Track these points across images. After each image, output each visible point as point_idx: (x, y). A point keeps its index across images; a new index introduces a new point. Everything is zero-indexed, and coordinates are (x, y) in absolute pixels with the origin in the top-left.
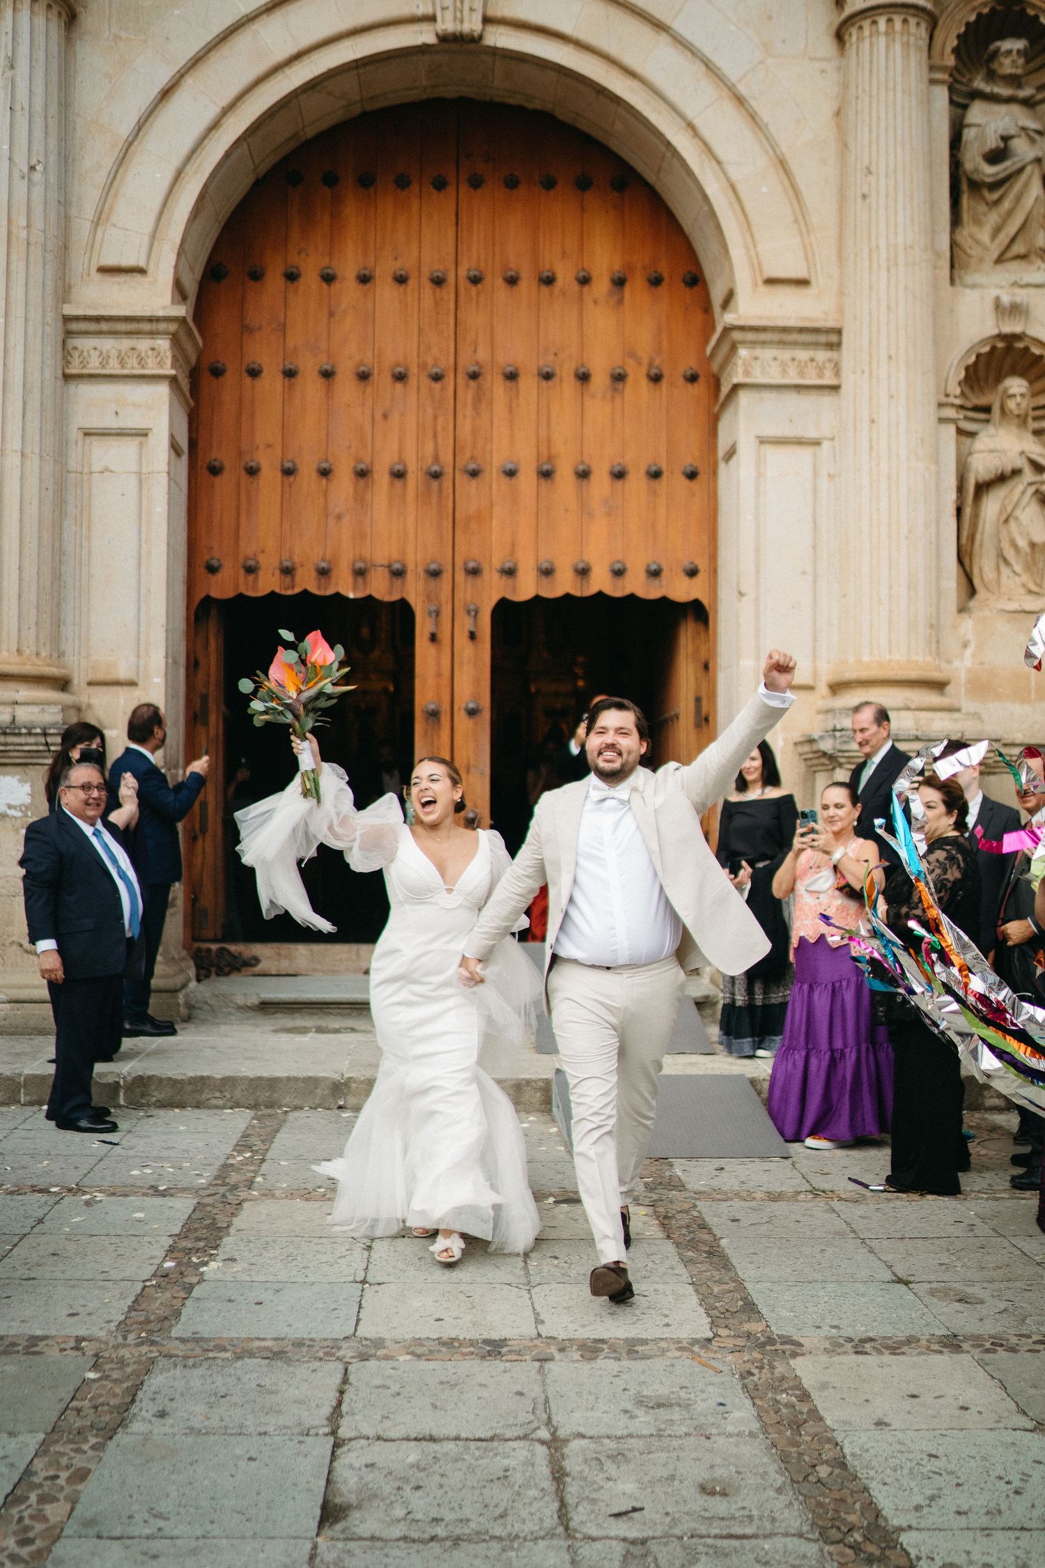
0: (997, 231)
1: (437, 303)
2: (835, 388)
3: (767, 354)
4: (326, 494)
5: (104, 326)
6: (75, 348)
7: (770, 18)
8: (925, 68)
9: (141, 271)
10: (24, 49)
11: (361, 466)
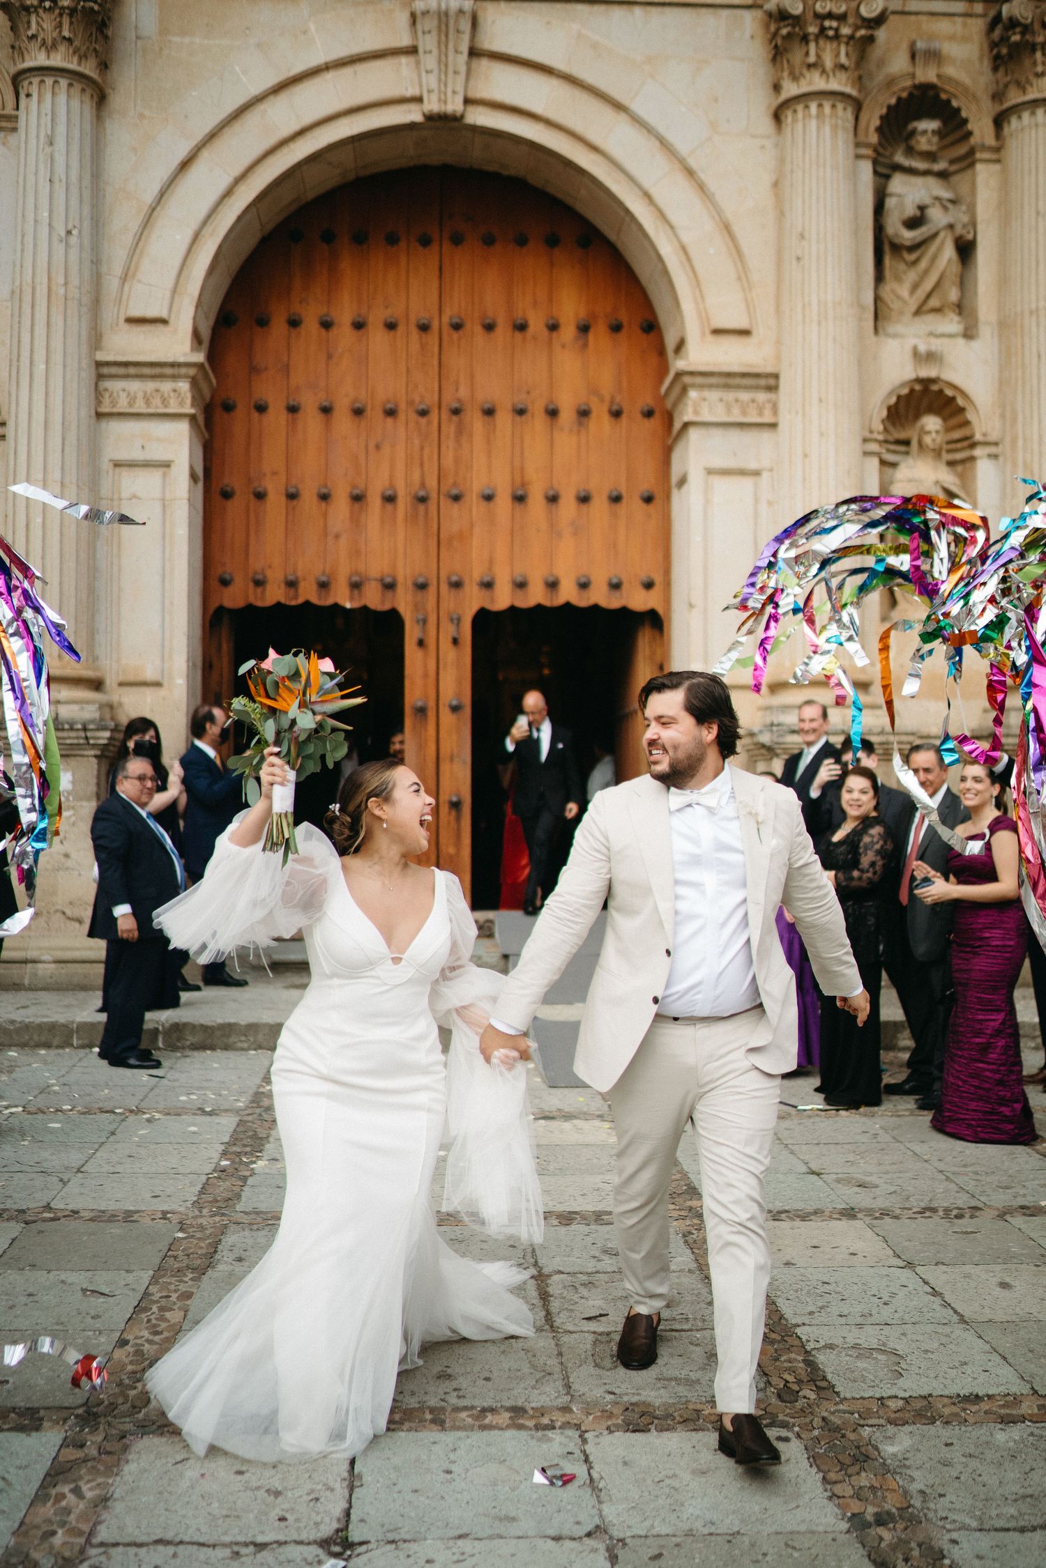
0: (915, 287)
1: (423, 347)
2: (773, 426)
3: (713, 395)
4: (325, 515)
5: (132, 371)
6: (106, 390)
7: (716, 100)
8: (851, 146)
9: (164, 321)
10: (61, 129)
11: (356, 492)
